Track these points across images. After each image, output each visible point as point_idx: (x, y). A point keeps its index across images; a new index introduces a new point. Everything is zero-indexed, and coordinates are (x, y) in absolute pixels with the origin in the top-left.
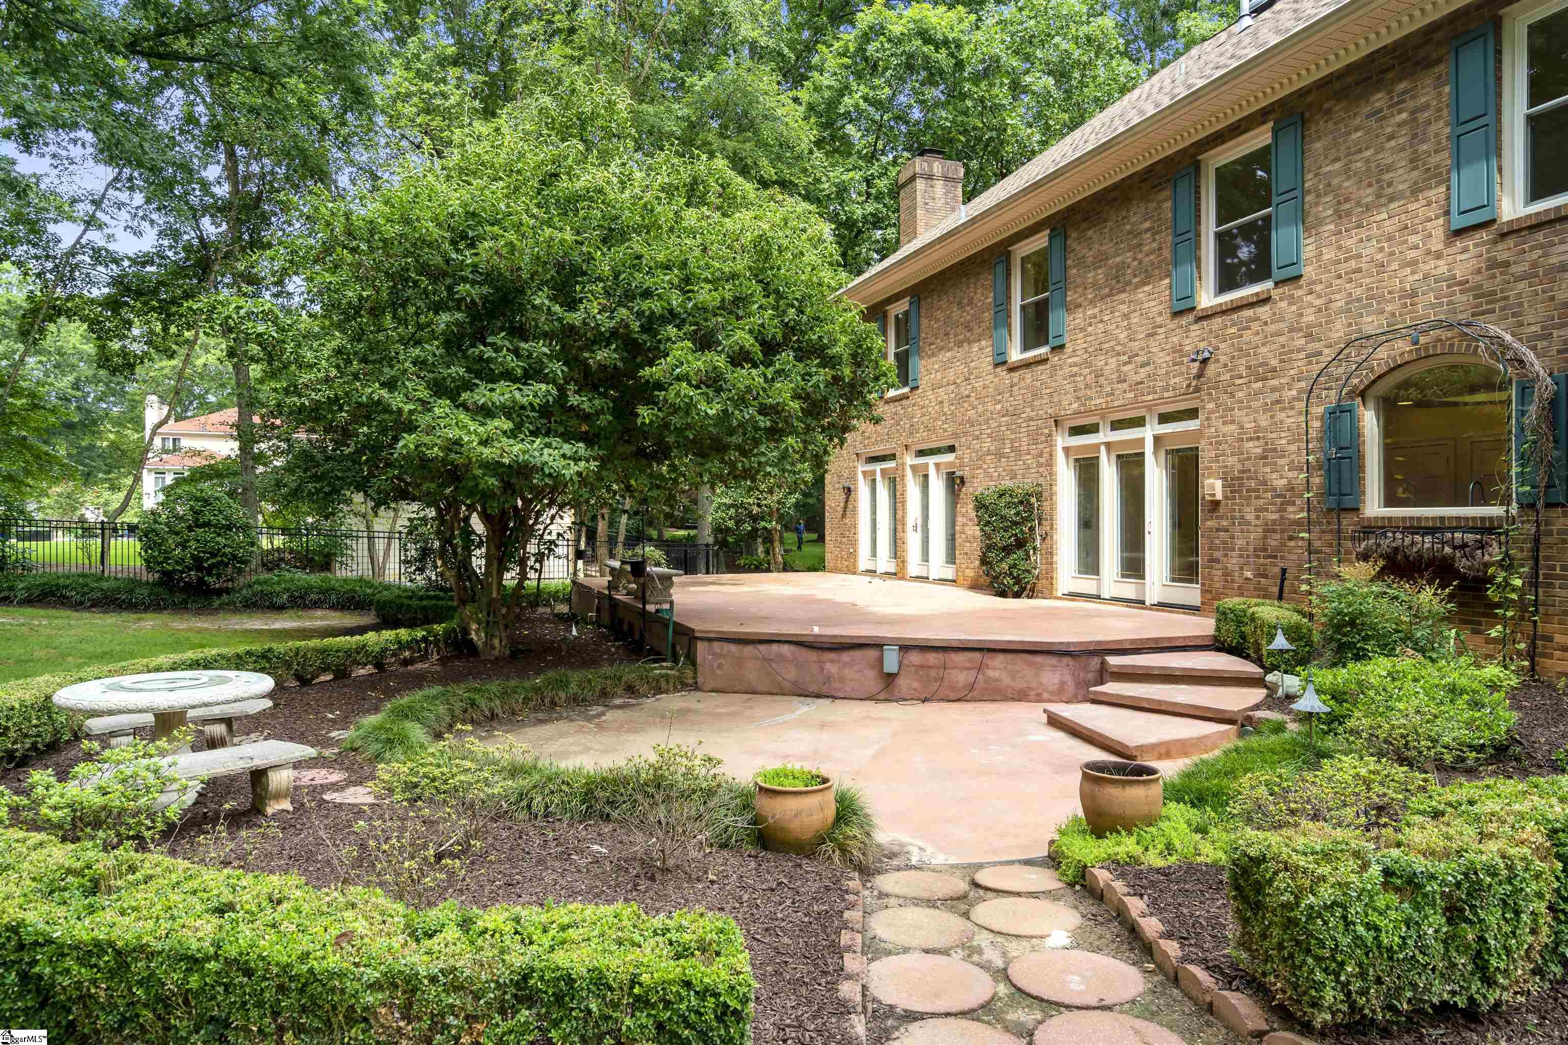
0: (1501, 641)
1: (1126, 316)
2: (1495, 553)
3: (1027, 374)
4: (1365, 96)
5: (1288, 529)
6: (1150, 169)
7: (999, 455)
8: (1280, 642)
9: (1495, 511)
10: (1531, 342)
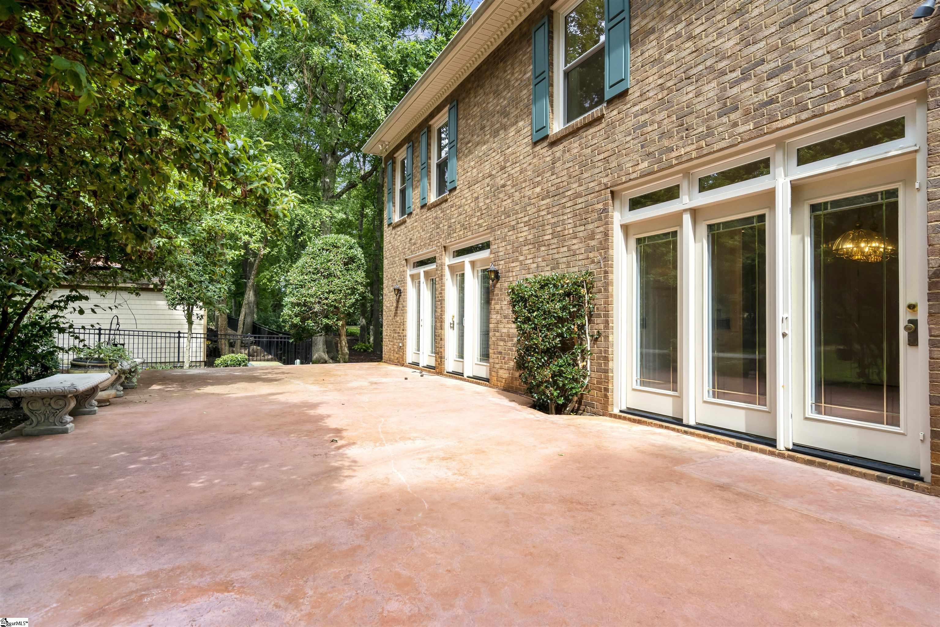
7: (537, 244)
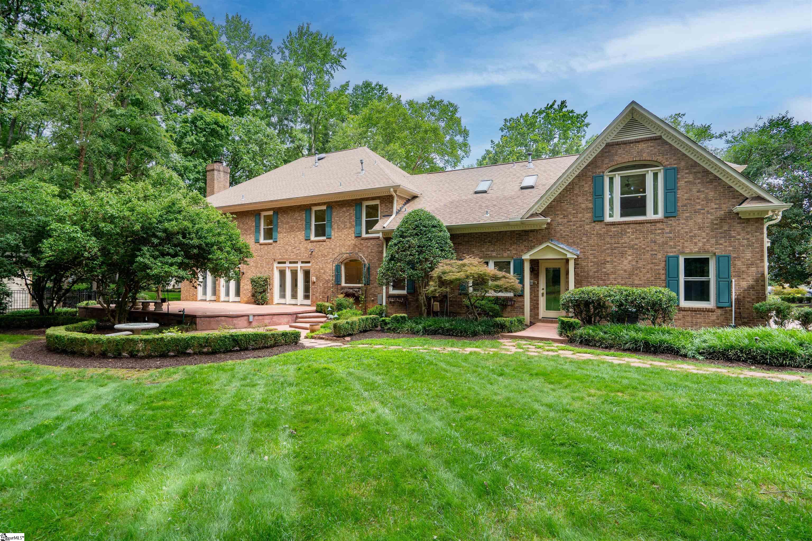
0: (361, 307)
1: (294, 238)
2: (360, 293)
3: (266, 247)
4: (342, 207)
5: (329, 288)
6: (300, 206)
7: (256, 267)
8: (330, 309)
9: (360, 285)
10: (366, 257)
